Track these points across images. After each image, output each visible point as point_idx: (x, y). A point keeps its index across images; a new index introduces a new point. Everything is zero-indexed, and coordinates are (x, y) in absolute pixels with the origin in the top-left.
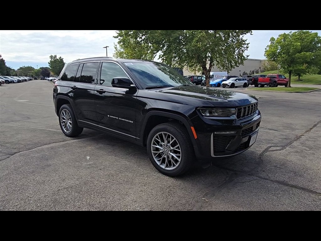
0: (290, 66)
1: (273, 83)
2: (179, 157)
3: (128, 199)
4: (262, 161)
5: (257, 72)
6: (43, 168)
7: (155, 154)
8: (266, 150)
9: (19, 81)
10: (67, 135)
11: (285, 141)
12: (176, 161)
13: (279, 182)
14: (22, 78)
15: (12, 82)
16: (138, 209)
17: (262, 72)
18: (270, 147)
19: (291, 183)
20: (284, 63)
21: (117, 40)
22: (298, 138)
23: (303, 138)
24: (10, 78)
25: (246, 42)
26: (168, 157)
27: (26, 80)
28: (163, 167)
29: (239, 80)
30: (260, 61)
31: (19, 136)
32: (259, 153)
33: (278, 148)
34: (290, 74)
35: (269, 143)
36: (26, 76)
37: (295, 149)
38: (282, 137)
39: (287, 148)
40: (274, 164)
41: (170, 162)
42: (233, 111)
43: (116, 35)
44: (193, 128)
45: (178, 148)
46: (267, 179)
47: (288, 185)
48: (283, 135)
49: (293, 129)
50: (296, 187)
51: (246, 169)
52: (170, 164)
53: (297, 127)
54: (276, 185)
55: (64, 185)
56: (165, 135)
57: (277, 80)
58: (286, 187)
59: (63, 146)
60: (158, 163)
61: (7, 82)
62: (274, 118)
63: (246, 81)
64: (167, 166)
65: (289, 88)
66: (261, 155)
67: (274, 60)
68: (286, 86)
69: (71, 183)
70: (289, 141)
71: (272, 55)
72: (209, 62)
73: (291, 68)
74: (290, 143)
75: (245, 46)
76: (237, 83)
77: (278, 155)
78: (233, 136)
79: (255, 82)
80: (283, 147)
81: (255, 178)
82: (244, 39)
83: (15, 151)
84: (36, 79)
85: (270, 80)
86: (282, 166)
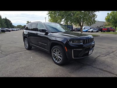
0: (115, 24)
1: (108, 30)
2: (61, 58)
3: (41, 73)
4: (96, 60)
5: (103, 26)
6: (15, 60)
7: (54, 57)
8: (98, 56)
9: (16, 30)
10: (27, 49)
11: (107, 53)
12: (61, 60)
13: (100, 69)
14: (18, 29)
15: (14, 30)
16: (44, 76)
17: (104, 26)
18: (100, 55)
19: (105, 69)
20: (113, 23)
21: (48, 15)
22: (113, 52)
23: (115, 52)
24: (13, 29)
25: (96, 15)
26: (58, 58)
27: (19, 30)
28: (56, 61)
29: (95, 29)
30: (104, 22)
31: (11, 49)
32: (95, 57)
33: (104, 56)
34: (115, 27)
35: (100, 54)
36: (19, 28)
37: (110, 56)
38: (106, 51)
39: (107, 56)
40: (100, 62)
41: (58, 60)
42: (81, 41)
43: (48, 13)
44: (66, 47)
45: (61, 55)
46: (95, 68)
47: (103, 70)
48: (107, 51)
49: (112, 48)
50: (106, 71)
51: (88, 63)
52: (58, 61)
53: (114, 48)
54: (99, 70)
55: (21, 66)
56: (57, 50)
57: (110, 29)
58: (102, 71)
59: (24, 53)
60: (55, 60)
61: (13, 30)
62: (106, 44)
63: (98, 30)
64: (57, 61)
65: (115, 33)
66: (96, 58)
67: (109, 22)
68: (114, 32)
69: (23, 66)
70: (109, 53)
71: (108, 20)
72: (82, 23)
73: (116, 25)
74: (109, 54)
75: (96, 16)
76: (94, 31)
77: (103, 58)
78: (81, 51)
79: (101, 30)
80: (106, 55)
81: (91, 67)
82: (95, 14)
83: (8, 54)
84: (22, 29)
85: (107, 29)
86: (103, 63)
